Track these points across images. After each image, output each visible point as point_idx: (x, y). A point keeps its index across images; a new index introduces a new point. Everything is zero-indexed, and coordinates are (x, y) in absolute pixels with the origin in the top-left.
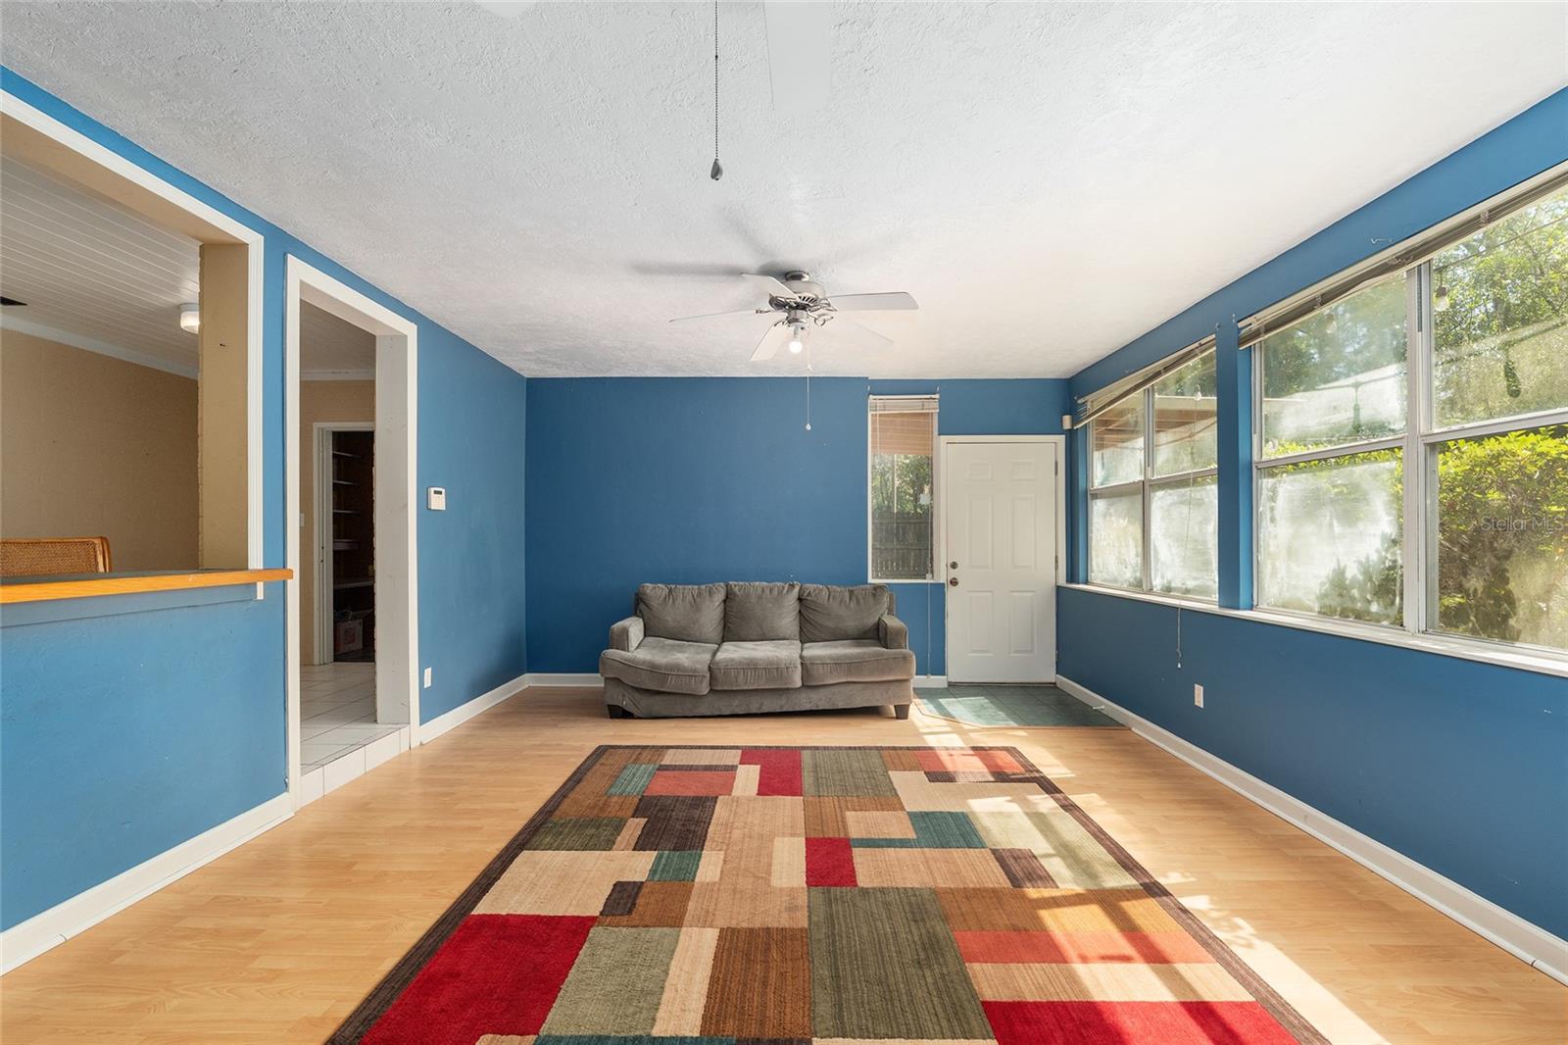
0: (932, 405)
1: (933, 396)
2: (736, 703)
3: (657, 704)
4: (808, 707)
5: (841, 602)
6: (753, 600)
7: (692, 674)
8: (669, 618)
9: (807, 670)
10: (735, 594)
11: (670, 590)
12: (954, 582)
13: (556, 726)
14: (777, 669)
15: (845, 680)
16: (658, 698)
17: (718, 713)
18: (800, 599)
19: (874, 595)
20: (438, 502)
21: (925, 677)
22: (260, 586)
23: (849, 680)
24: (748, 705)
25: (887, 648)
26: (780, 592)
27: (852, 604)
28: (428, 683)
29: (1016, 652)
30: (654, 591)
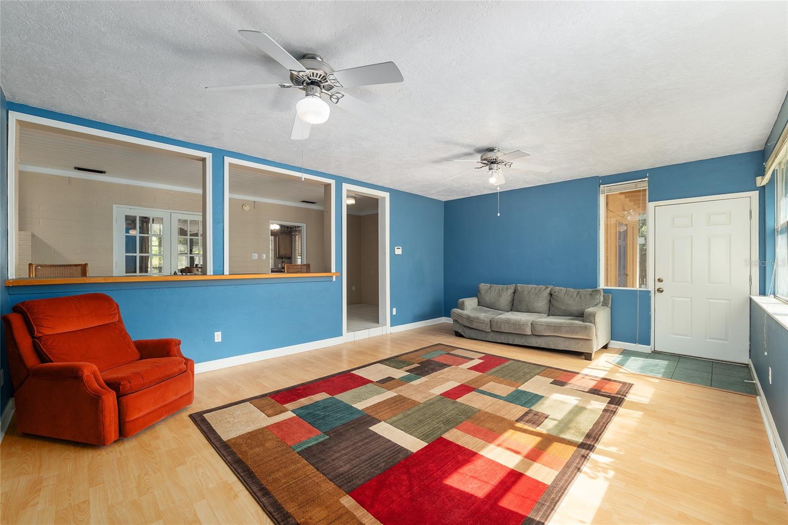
0: (643, 184)
1: (644, 180)
2: (503, 338)
3: (473, 334)
4: (535, 345)
5: (571, 297)
6: (526, 293)
7: (483, 322)
8: (487, 299)
9: (534, 327)
10: (518, 290)
11: (491, 286)
12: (660, 291)
13: (435, 335)
14: (519, 324)
15: (553, 335)
16: (472, 330)
17: (495, 341)
18: (551, 295)
19: (591, 294)
20: (398, 251)
21: (634, 344)
22: (334, 277)
23: (555, 335)
24: (508, 339)
25: (584, 322)
26: (540, 290)
27: (577, 298)
28: (394, 313)
29: (711, 338)
30: (483, 286)
